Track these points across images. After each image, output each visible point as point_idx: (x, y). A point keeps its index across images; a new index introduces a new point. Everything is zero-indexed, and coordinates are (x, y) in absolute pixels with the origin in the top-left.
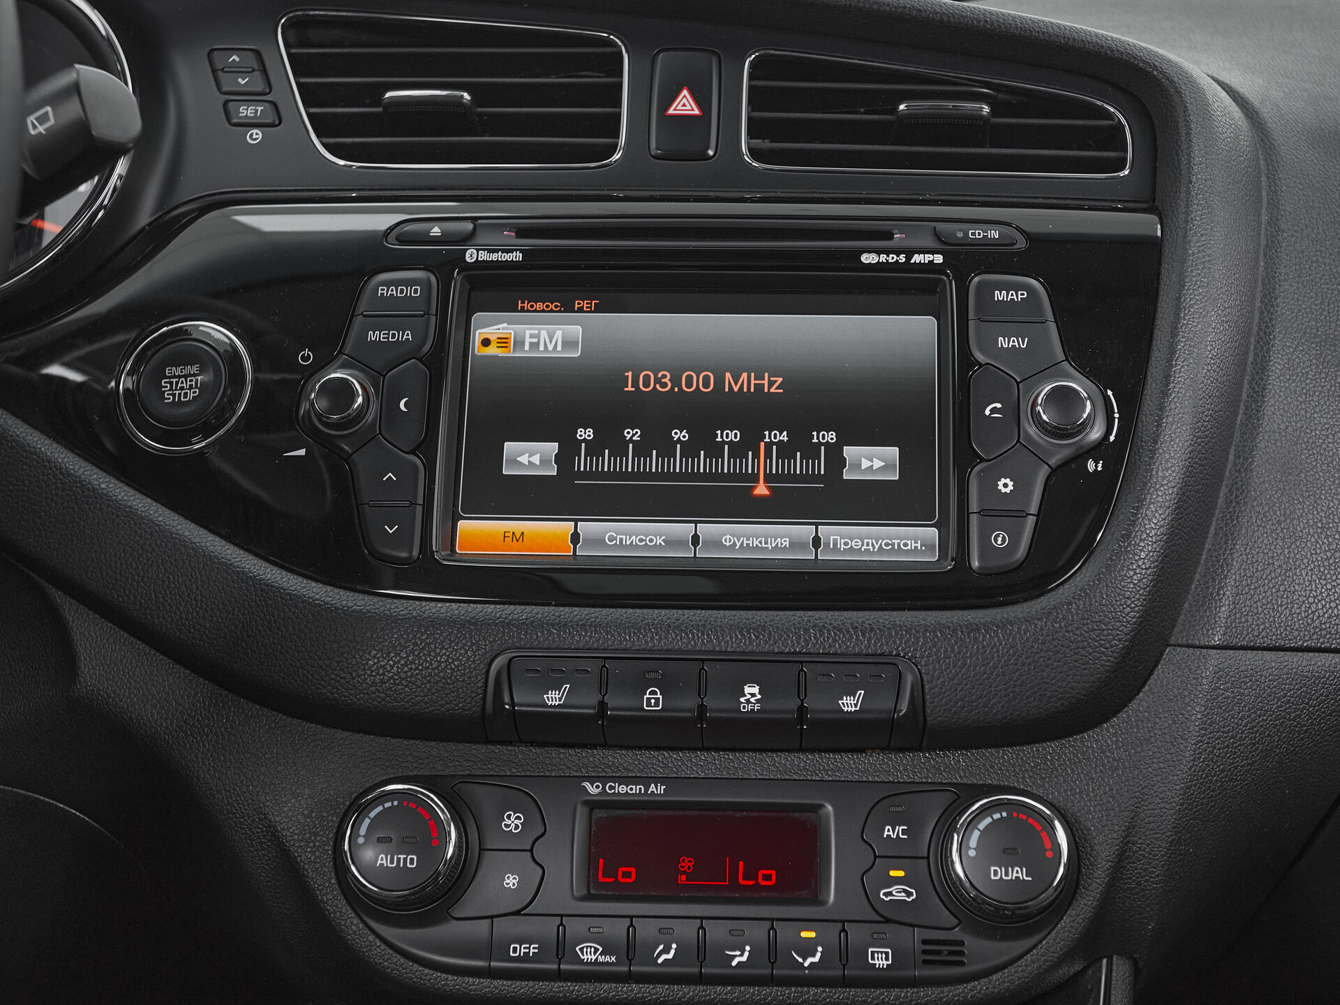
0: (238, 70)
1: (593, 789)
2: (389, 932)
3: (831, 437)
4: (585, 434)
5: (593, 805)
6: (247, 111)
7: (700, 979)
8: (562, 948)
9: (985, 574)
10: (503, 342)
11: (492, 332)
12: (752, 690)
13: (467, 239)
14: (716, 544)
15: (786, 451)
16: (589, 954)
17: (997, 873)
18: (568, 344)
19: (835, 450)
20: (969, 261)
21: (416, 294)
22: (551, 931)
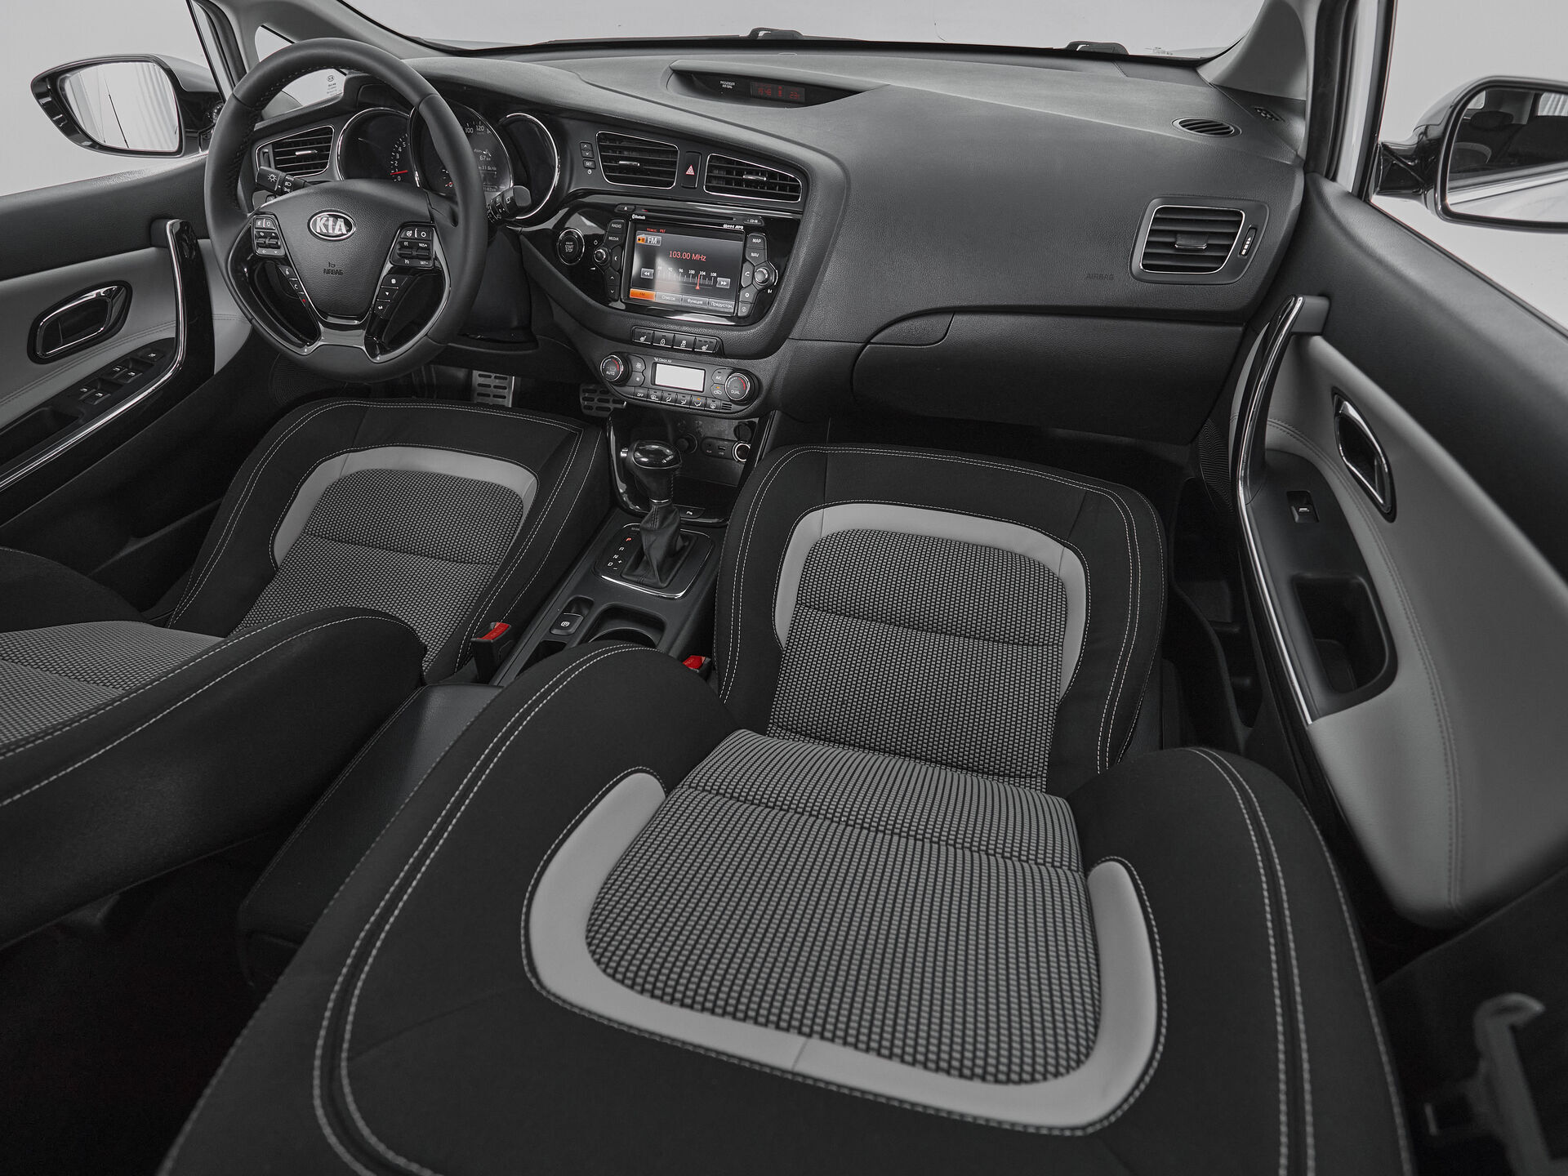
0: (587, 150)
2: (616, 388)
3: (715, 275)
4: (660, 268)
6: (588, 164)
8: (648, 396)
9: (742, 318)
11: (641, 237)
12: (684, 342)
13: (633, 211)
15: (704, 277)
16: (653, 398)
18: (658, 242)
19: (715, 278)
20: (749, 229)
21: (619, 226)
22: (645, 391)
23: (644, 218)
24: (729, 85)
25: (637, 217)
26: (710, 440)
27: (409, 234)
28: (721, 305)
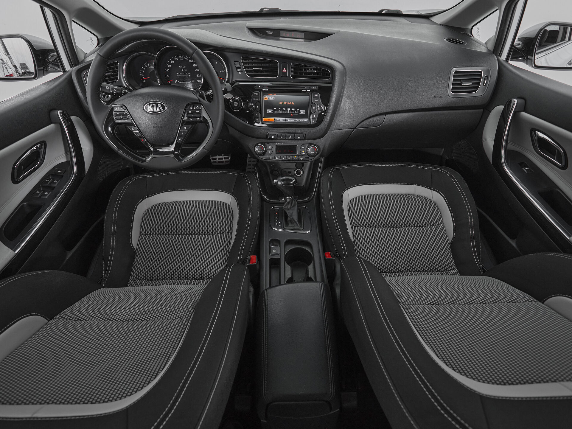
0: (237, 64)
1: (277, 144)
2: (259, 156)
3: (299, 109)
4: (275, 109)
5: (276, 145)
6: (239, 70)
7: (286, 161)
8: (274, 158)
9: (312, 125)
10: (267, 98)
11: (266, 97)
12: (290, 136)
13: (263, 88)
14: (287, 120)
15: (294, 111)
16: (277, 158)
17: (311, 153)
18: (273, 99)
19: (299, 111)
20: (312, 91)
21: (258, 94)
22: (273, 156)
23: (268, 90)
24: (270, 33)
25: (264, 90)
26: (285, 170)
27: (191, 108)
28: (302, 121)
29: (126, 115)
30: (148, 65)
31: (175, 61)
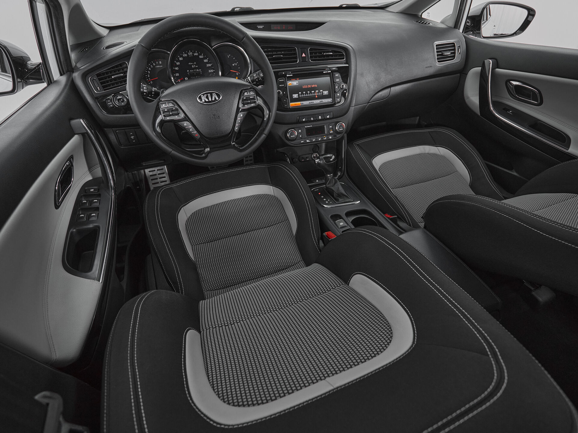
1: (306, 127)
2: (291, 142)
3: (322, 91)
4: (300, 93)
5: (306, 128)
7: (317, 142)
8: (306, 141)
9: (337, 103)
10: (291, 84)
11: (290, 83)
12: (320, 117)
13: (287, 74)
14: (313, 103)
15: (318, 93)
16: (308, 141)
17: (340, 129)
18: (297, 83)
19: (322, 92)
20: (333, 71)
21: (283, 80)
22: (304, 140)
23: (292, 75)
24: (261, 27)
25: (289, 75)
26: (302, 156)
27: (245, 93)
28: (327, 101)
29: (177, 110)
30: (154, 64)
31: (184, 57)
